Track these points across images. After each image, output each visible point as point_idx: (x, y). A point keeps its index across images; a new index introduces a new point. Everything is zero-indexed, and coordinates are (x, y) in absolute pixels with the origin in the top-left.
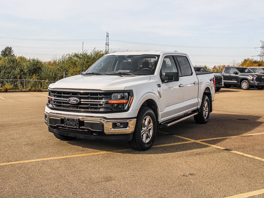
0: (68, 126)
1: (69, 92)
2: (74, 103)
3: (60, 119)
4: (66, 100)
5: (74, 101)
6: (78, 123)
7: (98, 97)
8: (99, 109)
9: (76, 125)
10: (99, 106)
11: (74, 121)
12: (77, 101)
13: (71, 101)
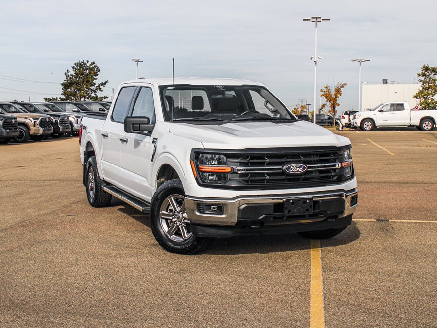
0: (292, 213)
1: (284, 153)
2: (298, 171)
3: (273, 204)
4: (281, 169)
5: (298, 169)
6: (311, 206)
7: (332, 157)
8: (333, 177)
9: (307, 210)
10: (333, 174)
11: (305, 203)
12: (304, 168)
13: (292, 169)
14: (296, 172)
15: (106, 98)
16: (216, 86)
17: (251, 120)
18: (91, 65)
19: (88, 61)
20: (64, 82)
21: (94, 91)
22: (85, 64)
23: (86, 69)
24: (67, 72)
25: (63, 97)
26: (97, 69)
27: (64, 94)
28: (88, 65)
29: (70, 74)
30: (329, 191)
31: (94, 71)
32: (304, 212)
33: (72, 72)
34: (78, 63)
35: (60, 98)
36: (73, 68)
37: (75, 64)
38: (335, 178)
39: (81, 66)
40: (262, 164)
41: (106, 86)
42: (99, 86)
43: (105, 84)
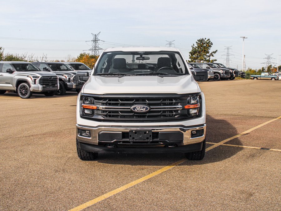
0: (135, 140)
1: (132, 98)
2: (142, 111)
3: (121, 132)
4: (129, 108)
5: (142, 109)
6: (150, 136)
7: (173, 102)
8: (174, 116)
9: (148, 138)
10: (174, 113)
11: (145, 133)
12: (147, 109)
13: (137, 109)
14: (140, 111)
15: (216, 60)
16: (139, 52)
17: (149, 74)
18: (207, 41)
19: (205, 39)
20: (191, 51)
21: (208, 56)
22: (204, 40)
23: (205, 43)
24: (193, 45)
25: (190, 60)
26: (211, 43)
27: (190, 58)
28: (206, 41)
29: (195, 46)
30: (169, 126)
31: (209, 44)
32: (145, 140)
33: (196, 45)
34: (199, 40)
35: (188, 61)
36: (197, 43)
37: (198, 41)
38: (176, 117)
39: (201, 41)
40: (117, 104)
41: (216, 53)
42: (212, 53)
43: (216, 52)
